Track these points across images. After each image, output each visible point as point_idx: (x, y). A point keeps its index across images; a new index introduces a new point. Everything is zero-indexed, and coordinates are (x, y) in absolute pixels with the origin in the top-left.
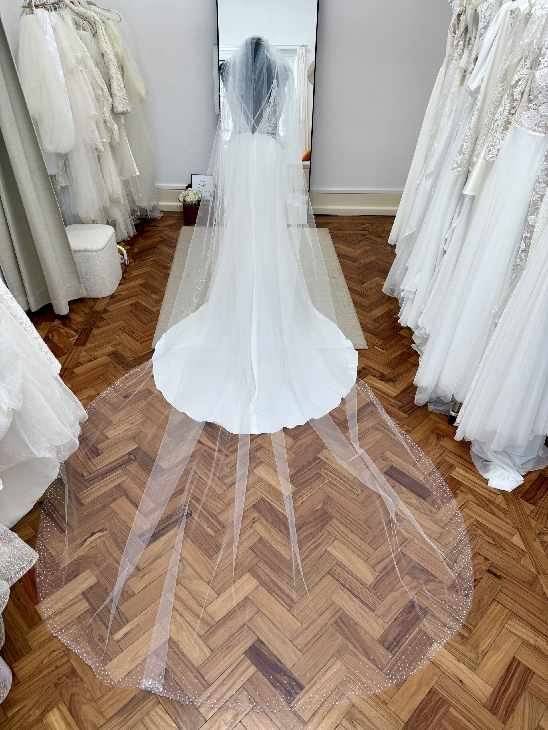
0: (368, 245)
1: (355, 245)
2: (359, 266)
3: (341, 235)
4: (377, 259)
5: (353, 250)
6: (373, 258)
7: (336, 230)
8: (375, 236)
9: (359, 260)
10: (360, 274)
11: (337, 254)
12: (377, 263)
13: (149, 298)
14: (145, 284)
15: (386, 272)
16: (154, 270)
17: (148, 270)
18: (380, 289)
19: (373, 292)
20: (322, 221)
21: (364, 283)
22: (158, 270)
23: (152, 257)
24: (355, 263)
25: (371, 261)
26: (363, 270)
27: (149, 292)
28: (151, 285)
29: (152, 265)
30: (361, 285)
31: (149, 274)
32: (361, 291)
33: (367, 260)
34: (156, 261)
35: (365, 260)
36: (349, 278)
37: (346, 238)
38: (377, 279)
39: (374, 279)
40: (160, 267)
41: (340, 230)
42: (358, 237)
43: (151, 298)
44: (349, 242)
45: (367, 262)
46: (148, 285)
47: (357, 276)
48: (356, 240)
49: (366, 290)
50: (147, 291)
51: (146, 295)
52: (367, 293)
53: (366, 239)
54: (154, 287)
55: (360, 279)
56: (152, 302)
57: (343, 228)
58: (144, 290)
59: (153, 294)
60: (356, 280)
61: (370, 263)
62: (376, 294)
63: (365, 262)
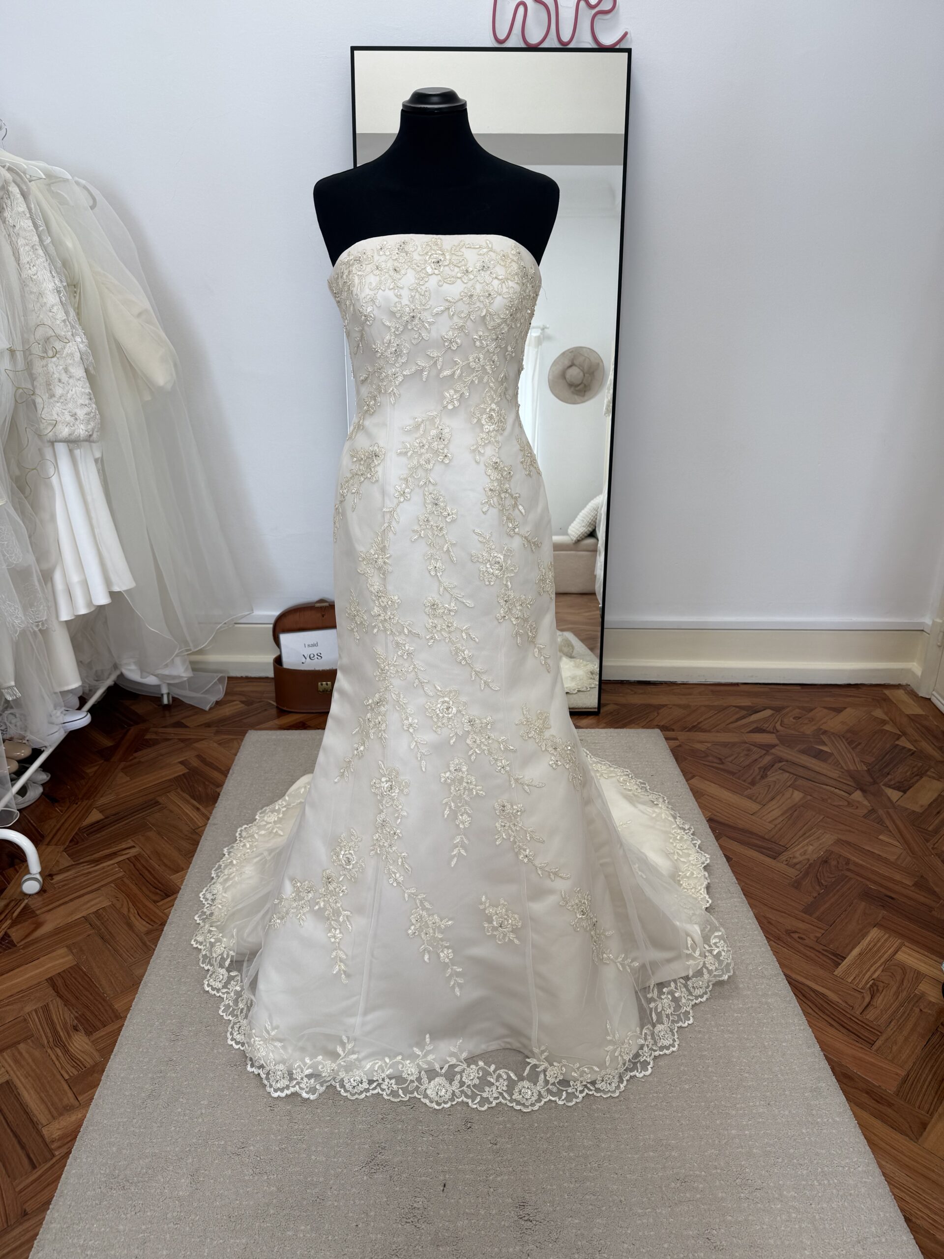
0: (794, 787)
1: (753, 783)
2: (793, 873)
3: (701, 747)
4: (839, 842)
5: (755, 807)
6: (828, 839)
7: (684, 729)
8: (803, 752)
9: (785, 849)
11: (710, 821)
12: (848, 861)
13: (57, 1056)
14: (71, 975)
15: (890, 900)
16: (122, 905)
17: (99, 905)
18: (905, 993)
19: (889, 1012)
20: (636, 699)
21: (837, 960)
22: (134, 904)
23: (134, 847)
24: (775, 859)
25: (827, 850)
26: (815, 894)
27: (68, 1021)
28: (88, 979)
29: (122, 880)
30: (832, 972)
31: (98, 923)
32: (840, 1002)
33: (811, 848)
34: (142, 861)
35: (806, 848)
36: (778, 932)
37: (720, 759)
38: (875, 940)
39: (864, 936)
40: (144, 889)
41: (694, 728)
42: (755, 757)
43: (63, 1058)
44: (733, 774)
45: (815, 856)
46: (77, 983)
47: (803, 921)
48: (749, 766)
49: (855, 994)
50: (64, 1018)
51: (51, 1040)
52: (865, 1013)
53: (780, 764)
54: (97, 990)
55: (817, 940)
56: (60, 1083)
57: (699, 723)
58: (57, 1009)
59: (79, 1033)
60: (807, 942)
61: (826, 862)
62: (901, 1021)
63: (807, 857)
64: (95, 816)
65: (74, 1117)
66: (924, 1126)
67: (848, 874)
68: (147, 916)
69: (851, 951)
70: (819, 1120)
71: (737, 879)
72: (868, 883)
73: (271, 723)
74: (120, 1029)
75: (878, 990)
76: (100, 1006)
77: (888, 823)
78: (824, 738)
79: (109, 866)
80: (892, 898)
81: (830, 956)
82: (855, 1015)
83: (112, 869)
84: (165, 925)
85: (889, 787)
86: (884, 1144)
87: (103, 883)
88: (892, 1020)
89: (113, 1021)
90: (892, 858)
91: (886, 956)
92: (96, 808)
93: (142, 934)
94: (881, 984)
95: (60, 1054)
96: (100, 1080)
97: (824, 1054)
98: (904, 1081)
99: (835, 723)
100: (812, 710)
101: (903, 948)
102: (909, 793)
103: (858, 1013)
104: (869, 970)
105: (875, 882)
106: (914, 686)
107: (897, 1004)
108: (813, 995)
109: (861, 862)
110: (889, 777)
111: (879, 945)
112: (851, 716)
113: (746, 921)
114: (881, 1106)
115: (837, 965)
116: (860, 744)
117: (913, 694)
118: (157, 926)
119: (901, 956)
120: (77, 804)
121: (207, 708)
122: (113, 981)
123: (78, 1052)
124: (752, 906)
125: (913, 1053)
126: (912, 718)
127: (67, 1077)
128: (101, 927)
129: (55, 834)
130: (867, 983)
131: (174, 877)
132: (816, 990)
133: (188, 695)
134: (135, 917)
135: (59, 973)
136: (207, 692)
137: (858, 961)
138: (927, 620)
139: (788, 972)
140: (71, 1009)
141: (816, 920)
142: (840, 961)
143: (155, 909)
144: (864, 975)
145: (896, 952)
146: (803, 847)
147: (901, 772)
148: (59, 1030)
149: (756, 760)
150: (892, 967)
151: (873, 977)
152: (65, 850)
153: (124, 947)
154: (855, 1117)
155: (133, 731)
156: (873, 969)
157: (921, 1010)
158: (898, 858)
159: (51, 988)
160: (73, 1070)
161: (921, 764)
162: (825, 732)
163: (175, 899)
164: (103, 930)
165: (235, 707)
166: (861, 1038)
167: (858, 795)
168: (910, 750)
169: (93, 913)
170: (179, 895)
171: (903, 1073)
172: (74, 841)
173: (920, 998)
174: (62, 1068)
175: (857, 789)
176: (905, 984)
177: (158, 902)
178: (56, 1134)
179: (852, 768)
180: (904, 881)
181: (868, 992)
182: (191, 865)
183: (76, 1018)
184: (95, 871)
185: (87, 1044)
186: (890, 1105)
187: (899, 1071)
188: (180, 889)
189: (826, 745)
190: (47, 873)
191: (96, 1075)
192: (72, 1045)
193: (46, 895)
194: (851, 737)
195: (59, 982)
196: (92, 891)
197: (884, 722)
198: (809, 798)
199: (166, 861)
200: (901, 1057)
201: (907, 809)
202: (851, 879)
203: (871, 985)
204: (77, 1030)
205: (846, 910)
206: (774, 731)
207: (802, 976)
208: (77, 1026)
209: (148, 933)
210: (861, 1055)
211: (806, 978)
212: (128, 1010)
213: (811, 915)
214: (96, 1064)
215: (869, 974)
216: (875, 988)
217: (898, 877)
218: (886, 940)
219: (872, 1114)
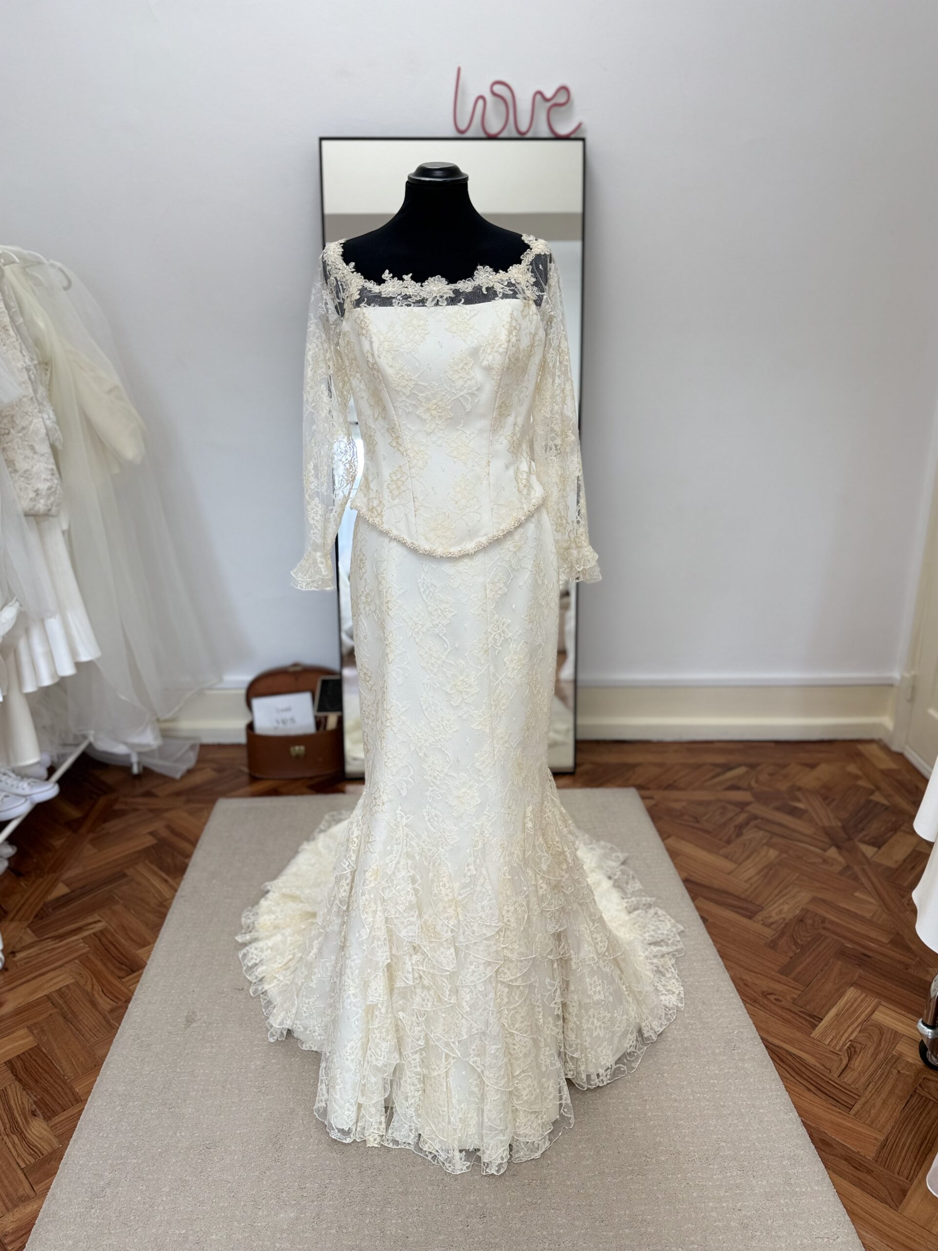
0: (770, 845)
1: (729, 842)
2: (769, 933)
3: (677, 806)
4: (814, 900)
5: (729, 866)
6: (803, 897)
7: (659, 788)
8: (778, 809)
9: (761, 908)
10: (785, 971)
11: (687, 882)
12: (824, 920)
13: (14, 1144)
14: (31, 1057)
15: (866, 959)
16: (86, 982)
17: (62, 983)
18: (882, 1054)
19: (867, 1074)
20: (612, 758)
21: (814, 1022)
22: (99, 981)
23: (99, 921)
24: (750, 918)
25: (802, 909)
26: (791, 954)
27: (26, 1106)
28: (48, 1061)
29: (87, 956)
30: (809, 1034)
31: (61, 1002)
32: (818, 1065)
33: (786, 907)
34: (108, 936)
35: (782, 907)
36: (754, 994)
37: (696, 818)
38: (852, 1000)
39: (841, 996)
40: (109, 964)
41: (670, 787)
42: (729, 815)
43: (19, 1145)
44: (708, 832)
45: (790, 916)
46: (37, 1066)
47: (780, 982)
48: (725, 825)
49: (832, 1057)
50: (23, 1103)
51: (8, 1126)
52: (843, 1076)
53: (756, 822)
54: (57, 1072)
55: (794, 1002)
56: (16, 1172)
57: (675, 781)
58: (15, 1094)
59: (37, 1118)
60: (784, 1003)
61: (802, 921)
62: (879, 1083)
63: (783, 916)
64: (61, 890)
65: (29, 1209)
66: (904, 1192)
67: (823, 932)
68: (111, 993)
69: (827, 1012)
70: (797, 1189)
71: (713, 940)
72: (844, 941)
73: (242, 791)
74: (79, 1113)
75: (855, 1051)
76: (60, 1089)
77: (863, 880)
78: (799, 795)
79: (74, 941)
80: (869, 957)
81: (807, 1017)
82: (833, 1079)
83: (76, 945)
84: (129, 1002)
85: (864, 842)
86: (864, 1214)
87: (66, 960)
88: (870, 1083)
89: (73, 1105)
90: (868, 915)
91: (863, 1017)
92: (63, 881)
93: (106, 1013)
94: (859, 1046)
95: (17, 1141)
96: (58, 1168)
97: (802, 1121)
98: (883, 1146)
99: (809, 779)
100: (784, 766)
101: (881, 1008)
102: (884, 849)
103: (836, 1076)
104: (846, 1031)
105: (851, 941)
106: (886, 740)
107: (874, 1065)
108: (790, 1059)
109: (837, 920)
110: (864, 833)
111: (855, 1005)
112: (825, 772)
113: (722, 984)
114: (860, 1173)
115: (814, 1026)
116: (833, 800)
117: (886, 749)
118: (122, 1002)
119: (878, 1016)
120: (42, 877)
121: (178, 776)
122: (74, 1063)
123: (36, 1138)
124: (728, 968)
125: (891, 1116)
126: (886, 773)
127: (23, 1166)
128: (64, 1006)
129: (20, 909)
130: (844, 1045)
131: (141, 952)
132: (795, 1055)
133: (158, 764)
134: (99, 994)
135: (18, 1056)
136: (178, 760)
137: (836, 1022)
138: (896, 675)
139: (765, 1036)
140: (30, 1093)
141: (792, 981)
142: (816, 1023)
143: (120, 986)
144: (842, 1036)
145: (873, 1012)
146: (779, 906)
147: (875, 827)
148: (17, 1115)
149: (731, 819)
150: (869, 1027)
151: (851, 1038)
152: (29, 926)
153: (87, 1026)
154: (834, 1185)
155: (102, 801)
156: (850, 1030)
157: (899, 1072)
158: (873, 916)
159: (9, 1071)
160: (30, 1158)
161: (894, 819)
162: (799, 789)
163: (140, 975)
164: (65, 1009)
165: (207, 774)
166: (837, 1101)
167: (833, 852)
168: (883, 805)
169: (57, 991)
170: (145, 970)
171: (882, 1138)
172: (39, 916)
173: (898, 1059)
174: (18, 1156)
175: (831, 846)
176: (882, 1046)
177: (123, 978)
178: (9, 1229)
179: (826, 823)
180: (879, 938)
181: (846, 1055)
182: (158, 940)
183: (35, 1102)
184: (59, 947)
185: (45, 1130)
186: (869, 1172)
187: (878, 1137)
188: (146, 964)
189: (799, 800)
190: (10, 950)
191: (53, 1162)
192: (29, 1132)
193: (7, 974)
194: (826, 794)
195: (18, 1065)
196: (55, 969)
197: (857, 777)
198: (784, 855)
199: (132, 935)
200: (879, 1121)
201: (881, 865)
202: (826, 938)
203: (848, 1047)
204: (35, 1115)
205: (822, 970)
206: (749, 788)
207: (778, 1039)
208: (35, 1110)
209: (112, 1011)
210: (839, 1120)
211: (782, 1041)
212: (89, 1092)
213: (787, 976)
214: (54, 1151)
215: (846, 1035)
216: (853, 1050)
217: (873, 934)
218: (862, 1001)
219: (851, 1182)
